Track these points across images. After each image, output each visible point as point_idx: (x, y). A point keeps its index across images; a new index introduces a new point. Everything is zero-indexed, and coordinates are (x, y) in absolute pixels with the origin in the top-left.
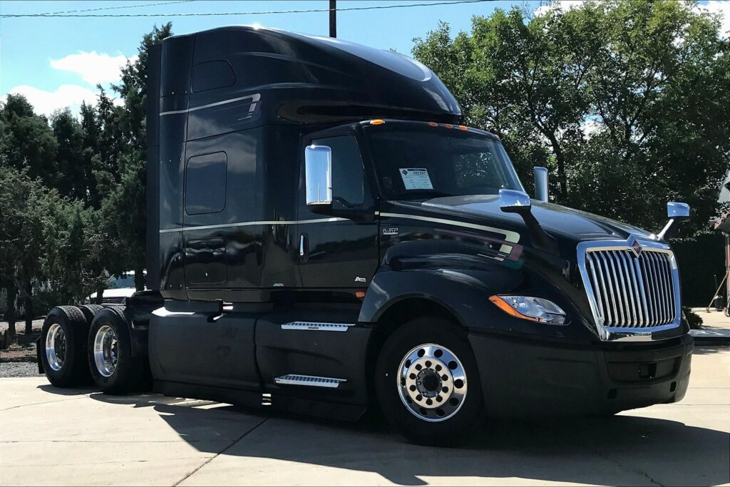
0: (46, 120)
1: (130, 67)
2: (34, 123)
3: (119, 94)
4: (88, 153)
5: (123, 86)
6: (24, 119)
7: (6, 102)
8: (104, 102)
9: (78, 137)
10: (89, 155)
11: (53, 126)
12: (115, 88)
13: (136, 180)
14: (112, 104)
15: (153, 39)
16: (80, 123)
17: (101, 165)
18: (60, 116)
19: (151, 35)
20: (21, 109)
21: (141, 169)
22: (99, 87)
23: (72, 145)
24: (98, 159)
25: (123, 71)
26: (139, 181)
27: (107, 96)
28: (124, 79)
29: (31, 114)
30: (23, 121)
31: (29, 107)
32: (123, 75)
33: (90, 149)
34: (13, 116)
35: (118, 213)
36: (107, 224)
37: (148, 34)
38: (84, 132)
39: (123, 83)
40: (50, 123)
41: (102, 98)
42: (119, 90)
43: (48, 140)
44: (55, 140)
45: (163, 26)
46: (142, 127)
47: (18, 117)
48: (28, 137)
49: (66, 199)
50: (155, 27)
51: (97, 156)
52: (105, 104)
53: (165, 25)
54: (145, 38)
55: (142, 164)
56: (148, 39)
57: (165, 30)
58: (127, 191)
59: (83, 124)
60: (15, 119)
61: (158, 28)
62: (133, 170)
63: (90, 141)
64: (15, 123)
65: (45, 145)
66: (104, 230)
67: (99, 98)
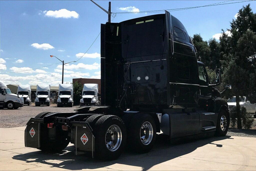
0: (207, 43)
1: (234, 22)
2: (203, 44)
3: (230, 32)
4: (221, 54)
5: (231, 29)
6: (199, 43)
7: (193, 37)
8: (224, 35)
9: (218, 48)
10: (222, 54)
11: (209, 45)
12: (228, 30)
13: (234, 63)
14: (227, 36)
15: (243, 11)
16: (219, 43)
17: (227, 58)
18: (212, 41)
19: (242, 9)
20: (198, 39)
21: (236, 59)
22: (223, 30)
23: (216, 51)
24: (225, 55)
25: (231, 24)
26: (235, 64)
27: (225, 33)
28: (232, 27)
29: (202, 41)
30: (199, 44)
31: (201, 39)
32: (231, 25)
33: (222, 52)
34: (196, 42)
35: (228, 75)
36: (225, 79)
37: (241, 9)
38: (220, 46)
39: (231, 28)
40: (208, 44)
41: (223, 34)
42: (230, 31)
43: (207, 50)
44: (210, 50)
45: (246, 6)
46: (238, 44)
47: (197, 43)
48: (200, 49)
49: (211, 70)
50: (243, 6)
51: (225, 54)
52: (225, 36)
53: (247, 5)
54: (239, 11)
55: (237, 57)
56: (240, 11)
57: (247, 7)
58: (231, 67)
59: (220, 43)
60: (196, 43)
61: (244, 6)
62: (233, 60)
63: (222, 50)
64: (196, 44)
65: (206, 52)
66: (224, 81)
67: (222, 34)
